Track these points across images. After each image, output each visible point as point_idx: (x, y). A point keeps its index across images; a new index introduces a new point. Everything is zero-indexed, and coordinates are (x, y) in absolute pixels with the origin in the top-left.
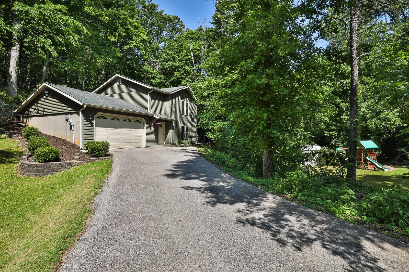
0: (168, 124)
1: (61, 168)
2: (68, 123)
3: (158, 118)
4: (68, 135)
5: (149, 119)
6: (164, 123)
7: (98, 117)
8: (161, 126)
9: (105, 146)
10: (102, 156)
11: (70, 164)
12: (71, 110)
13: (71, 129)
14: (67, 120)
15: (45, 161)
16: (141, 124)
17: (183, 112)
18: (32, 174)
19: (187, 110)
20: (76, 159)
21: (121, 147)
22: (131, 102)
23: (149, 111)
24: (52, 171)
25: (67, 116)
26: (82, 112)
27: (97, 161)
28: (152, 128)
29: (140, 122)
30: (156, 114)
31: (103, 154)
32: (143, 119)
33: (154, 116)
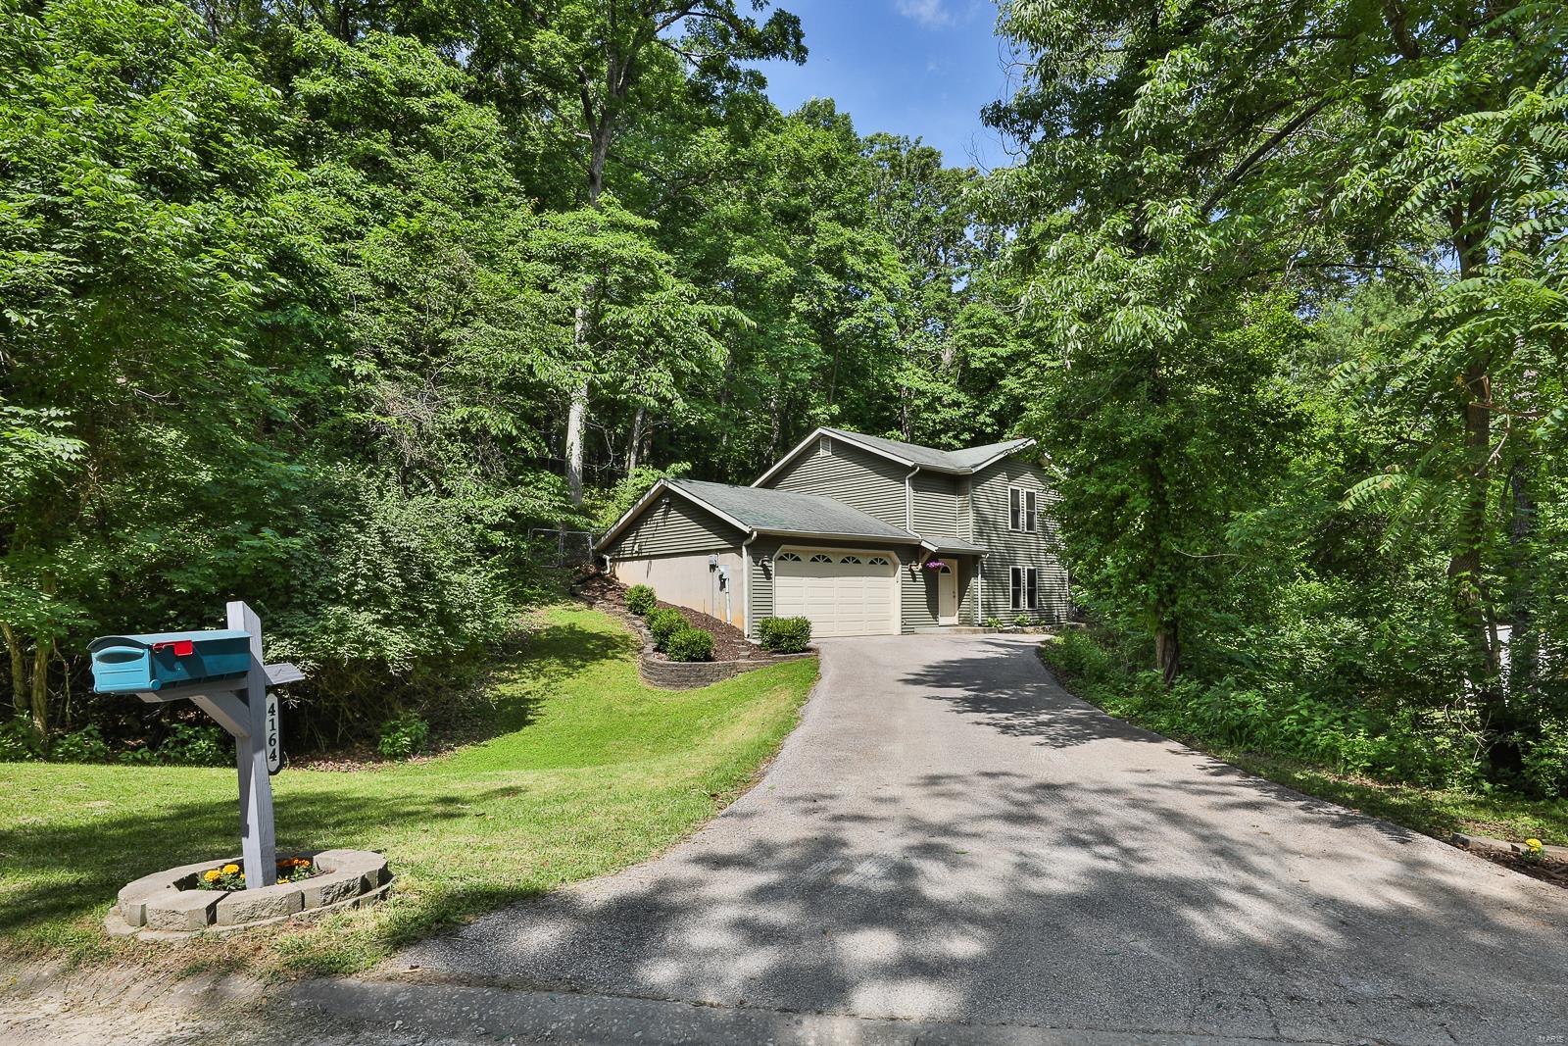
0: (967, 563)
1: (718, 675)
2: (717, 574)
3: (933, 549)
4: (716, 602)
5: (910, 551)
6: (956, 562)
7: (781, 558)
8: (945, 570)
9: (802, 628)
10: (796, 652)
11: (734, 666)
12: (723, 544)
13: (723, 585)
14: (713, 567)
15: (690, 659)
16: (890, 568)
17: (1015, 524)
18: (669, 683)
19: (1030, 516)
20: (743, 657)
21: (834, 634)
22: (860, 506)
23: (910, 532)
24: (703, 680)
25: (713, 556)
26: (747, 547)
27: (786, 662)
28: (920, 577)
29: (885, 563)
30: (929, 539)
31: (798, 648)
32: (893, 554)
33: (923, 544)
